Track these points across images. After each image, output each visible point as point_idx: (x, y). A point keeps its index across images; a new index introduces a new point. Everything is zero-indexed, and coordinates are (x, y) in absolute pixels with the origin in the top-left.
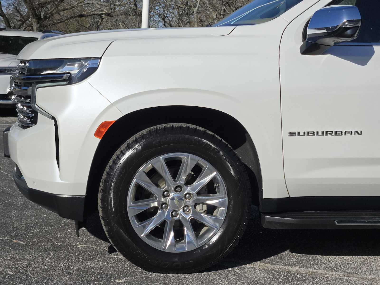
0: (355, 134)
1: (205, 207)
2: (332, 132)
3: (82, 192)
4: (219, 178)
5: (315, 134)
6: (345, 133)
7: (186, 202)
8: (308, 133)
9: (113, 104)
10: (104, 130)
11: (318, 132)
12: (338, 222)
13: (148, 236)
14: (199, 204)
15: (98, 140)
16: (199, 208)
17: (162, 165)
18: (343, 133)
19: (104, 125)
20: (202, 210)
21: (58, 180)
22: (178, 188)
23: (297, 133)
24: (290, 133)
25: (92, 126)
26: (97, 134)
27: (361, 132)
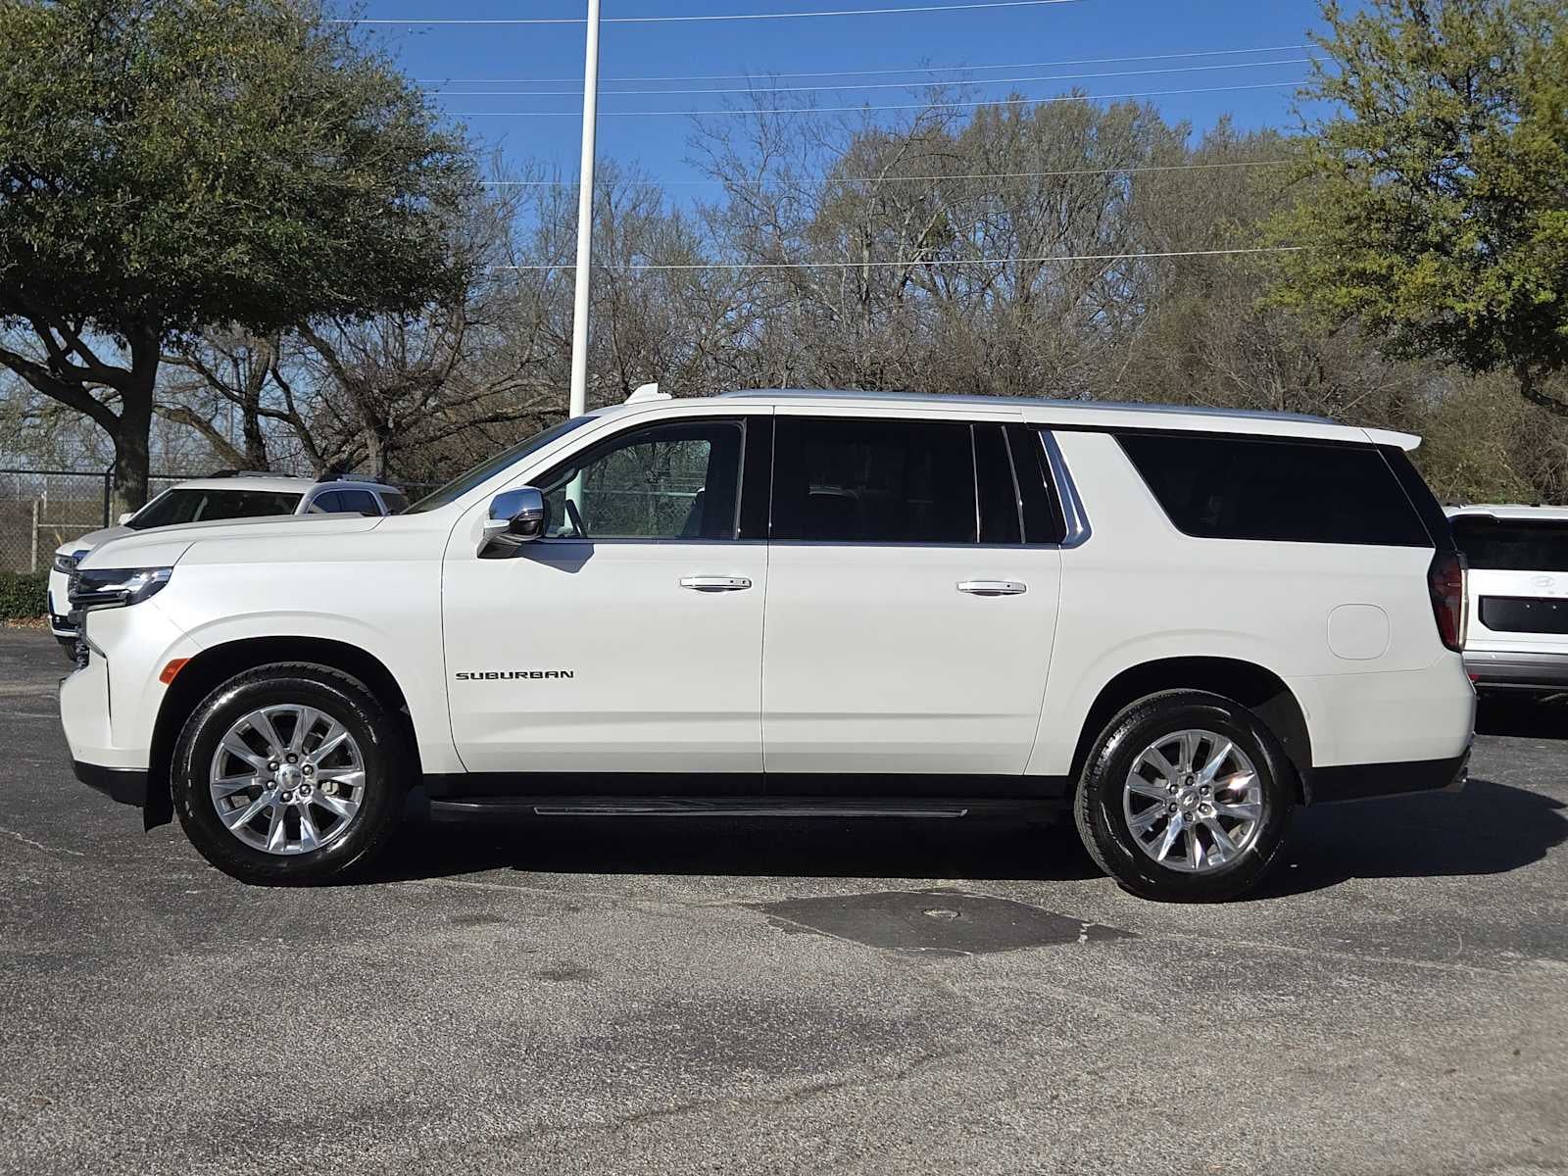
0: (562, 676)
1: (336, 787)
2: (526, 674)
3: (143, 763)
4: (352, 741)
5: (499, 676)
6: (547, 674)
7: (304, 779)
8: (487, 674)
9: (187, 634)
10: (175, 673)
11: (502, 674)
12: (539, 810)
13: (244, 828)
14: (326, 781)
15: (166, 686)
16: (326, 787)
17: (264, 724)
18: (544, 675)
19: (174, 664)
20: (331, 790)
21: (109, 746)
22: (291, 758)
23: (469, 676)
24: (458, 675)
25: (157, 666)
26: (164, 677)
27: (572, 673)
